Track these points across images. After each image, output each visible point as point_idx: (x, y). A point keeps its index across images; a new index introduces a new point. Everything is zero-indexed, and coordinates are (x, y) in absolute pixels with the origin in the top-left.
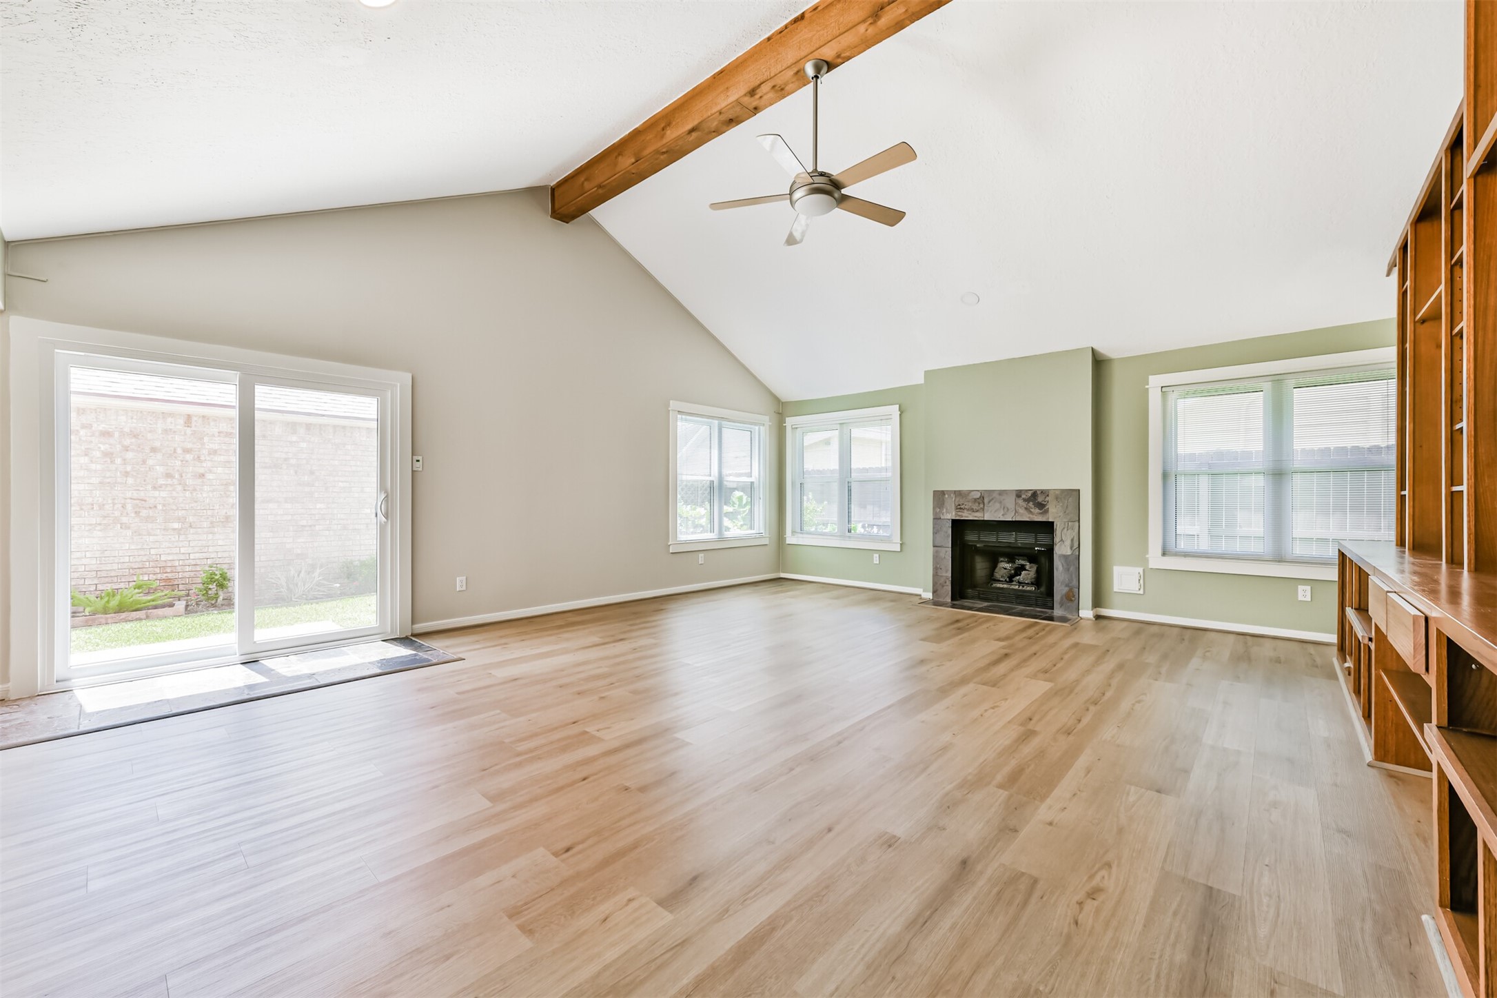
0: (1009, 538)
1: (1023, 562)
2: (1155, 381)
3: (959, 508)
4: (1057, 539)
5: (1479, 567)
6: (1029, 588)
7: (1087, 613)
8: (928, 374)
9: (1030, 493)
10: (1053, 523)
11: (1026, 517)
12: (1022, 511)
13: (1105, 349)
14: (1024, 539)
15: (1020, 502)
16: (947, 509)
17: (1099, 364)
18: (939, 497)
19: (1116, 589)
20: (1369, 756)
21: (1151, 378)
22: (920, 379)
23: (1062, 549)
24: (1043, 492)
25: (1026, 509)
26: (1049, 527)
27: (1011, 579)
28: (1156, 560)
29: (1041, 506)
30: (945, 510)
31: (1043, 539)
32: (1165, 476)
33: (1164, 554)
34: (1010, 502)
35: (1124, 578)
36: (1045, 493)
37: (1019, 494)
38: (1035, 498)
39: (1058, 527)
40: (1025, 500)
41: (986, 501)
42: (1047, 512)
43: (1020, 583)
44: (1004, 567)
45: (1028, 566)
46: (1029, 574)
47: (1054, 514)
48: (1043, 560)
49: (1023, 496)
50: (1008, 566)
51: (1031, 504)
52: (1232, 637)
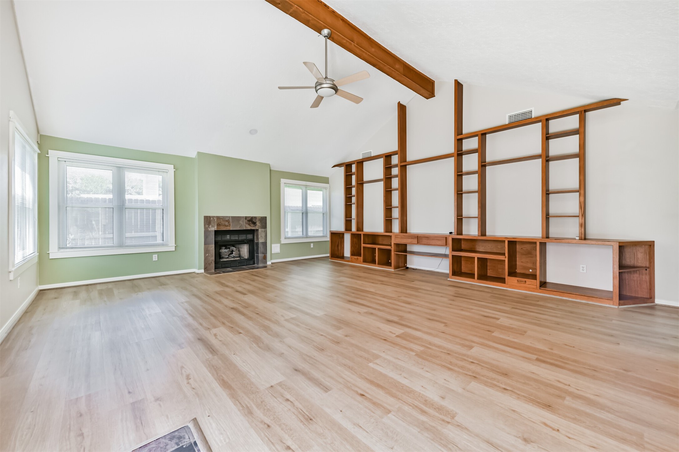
2: (282, 181)
3: (218, 225)
4: (259, 236)
7: (269, 263)
8: (199, 153)
9: (250, 218)
10: (257, 230)
11: (248, 228)
12: (247, 225)
13: (273, 166)
14: (242, 237)
15: (246, 221)
16: (212, 226)
17: (271, 171)
18: (208, 220)
21: (281, 179)
22: (193, 155)
23: (261, 239)
25: (249, 224)
26: (256, 232)
27: (229, 256)
28: (283, 241)
30: (211, 226)
32: (285, 213)
33: (285, 238)
34: (243, 222)
36: (255, 218)
37: (246, 218)
38: (252, 220)
39: (259, 231)
40: (248, 221)
41: (231, 221)
42: (255, 225)
43: (233, 257)
44: (225, 251)
46: (236, 252)
47: (258, 226)
49: (248, 219)
51: (250, 222)
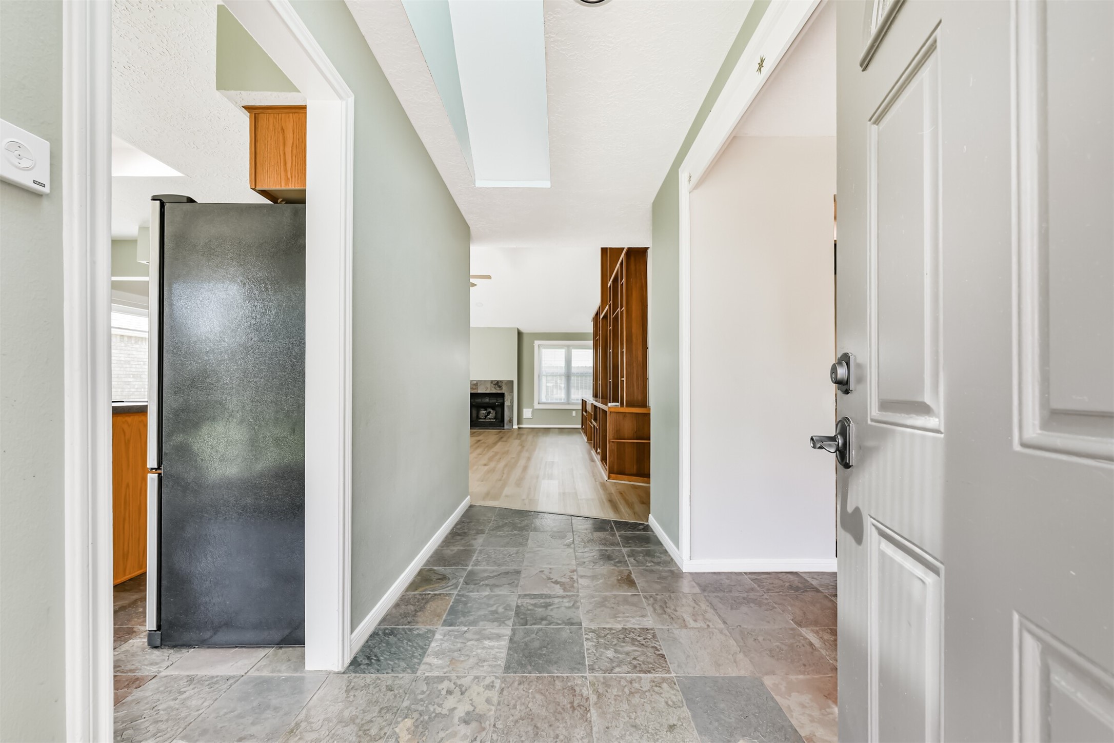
0: (487, 400)
1: (490, 410)
2: (537, 343)
4: (505, 400)
5: (602, 398)
6: (493, 420)
7: (515, 427)
9: (496, 382)
10: (504, 393)
11: (494, 391)
12: (493, 389)
13: (522, 329)
14: (493, 400)
15: (492, 385)
17: (520, 334)
19: (524, 417)
20: (586, 441)
21: (535, 341)
23: (507, 403)
24: (501, 381)
25: (495, 388)
26: (502, 395)
27: (486, 417)
28: (537, 406)
29: (500, 387)
31: (500, 400)
32: (539, 376)
33: (539, 403)
34: (489, 385)
35: (527, 413)
36: (501, 382)
37: (492, 382)
38: (498, 384)
39: (506, 394)
40: (494, 384)
41: (479, 385)
42: (502, 389)
43: (489, 419)
44: (483, 412)
45: (492, 411)
46: (492, 414)
47: (504, 390)
48: (499, 410)
50: (484, 412)
51: (496, 386)
52: (557, 429)
